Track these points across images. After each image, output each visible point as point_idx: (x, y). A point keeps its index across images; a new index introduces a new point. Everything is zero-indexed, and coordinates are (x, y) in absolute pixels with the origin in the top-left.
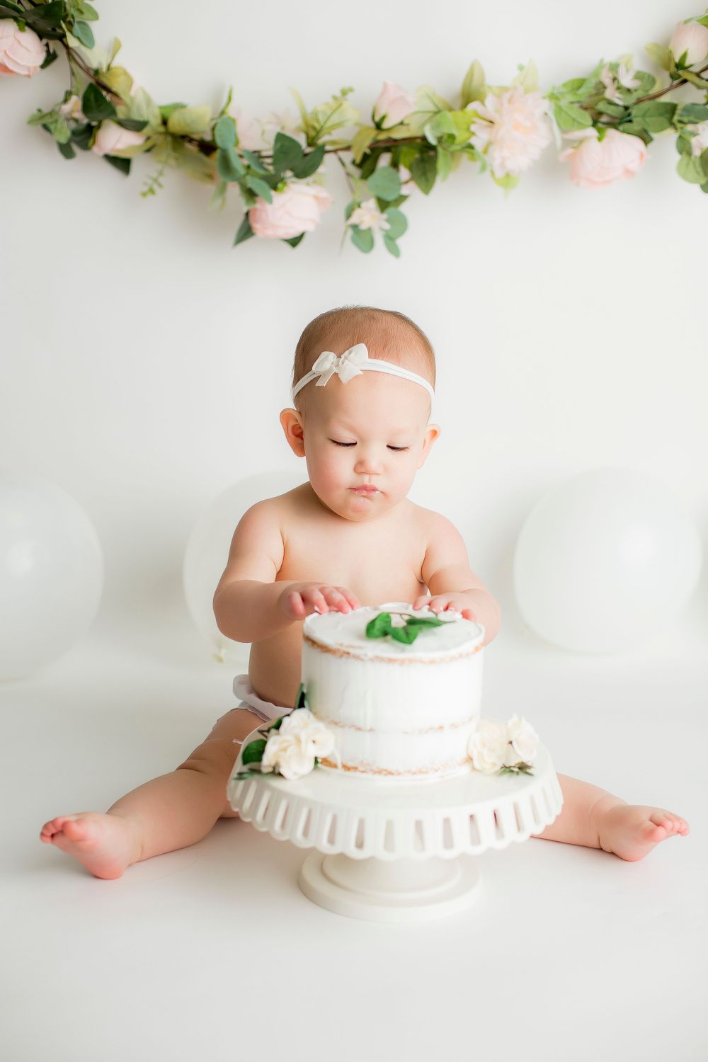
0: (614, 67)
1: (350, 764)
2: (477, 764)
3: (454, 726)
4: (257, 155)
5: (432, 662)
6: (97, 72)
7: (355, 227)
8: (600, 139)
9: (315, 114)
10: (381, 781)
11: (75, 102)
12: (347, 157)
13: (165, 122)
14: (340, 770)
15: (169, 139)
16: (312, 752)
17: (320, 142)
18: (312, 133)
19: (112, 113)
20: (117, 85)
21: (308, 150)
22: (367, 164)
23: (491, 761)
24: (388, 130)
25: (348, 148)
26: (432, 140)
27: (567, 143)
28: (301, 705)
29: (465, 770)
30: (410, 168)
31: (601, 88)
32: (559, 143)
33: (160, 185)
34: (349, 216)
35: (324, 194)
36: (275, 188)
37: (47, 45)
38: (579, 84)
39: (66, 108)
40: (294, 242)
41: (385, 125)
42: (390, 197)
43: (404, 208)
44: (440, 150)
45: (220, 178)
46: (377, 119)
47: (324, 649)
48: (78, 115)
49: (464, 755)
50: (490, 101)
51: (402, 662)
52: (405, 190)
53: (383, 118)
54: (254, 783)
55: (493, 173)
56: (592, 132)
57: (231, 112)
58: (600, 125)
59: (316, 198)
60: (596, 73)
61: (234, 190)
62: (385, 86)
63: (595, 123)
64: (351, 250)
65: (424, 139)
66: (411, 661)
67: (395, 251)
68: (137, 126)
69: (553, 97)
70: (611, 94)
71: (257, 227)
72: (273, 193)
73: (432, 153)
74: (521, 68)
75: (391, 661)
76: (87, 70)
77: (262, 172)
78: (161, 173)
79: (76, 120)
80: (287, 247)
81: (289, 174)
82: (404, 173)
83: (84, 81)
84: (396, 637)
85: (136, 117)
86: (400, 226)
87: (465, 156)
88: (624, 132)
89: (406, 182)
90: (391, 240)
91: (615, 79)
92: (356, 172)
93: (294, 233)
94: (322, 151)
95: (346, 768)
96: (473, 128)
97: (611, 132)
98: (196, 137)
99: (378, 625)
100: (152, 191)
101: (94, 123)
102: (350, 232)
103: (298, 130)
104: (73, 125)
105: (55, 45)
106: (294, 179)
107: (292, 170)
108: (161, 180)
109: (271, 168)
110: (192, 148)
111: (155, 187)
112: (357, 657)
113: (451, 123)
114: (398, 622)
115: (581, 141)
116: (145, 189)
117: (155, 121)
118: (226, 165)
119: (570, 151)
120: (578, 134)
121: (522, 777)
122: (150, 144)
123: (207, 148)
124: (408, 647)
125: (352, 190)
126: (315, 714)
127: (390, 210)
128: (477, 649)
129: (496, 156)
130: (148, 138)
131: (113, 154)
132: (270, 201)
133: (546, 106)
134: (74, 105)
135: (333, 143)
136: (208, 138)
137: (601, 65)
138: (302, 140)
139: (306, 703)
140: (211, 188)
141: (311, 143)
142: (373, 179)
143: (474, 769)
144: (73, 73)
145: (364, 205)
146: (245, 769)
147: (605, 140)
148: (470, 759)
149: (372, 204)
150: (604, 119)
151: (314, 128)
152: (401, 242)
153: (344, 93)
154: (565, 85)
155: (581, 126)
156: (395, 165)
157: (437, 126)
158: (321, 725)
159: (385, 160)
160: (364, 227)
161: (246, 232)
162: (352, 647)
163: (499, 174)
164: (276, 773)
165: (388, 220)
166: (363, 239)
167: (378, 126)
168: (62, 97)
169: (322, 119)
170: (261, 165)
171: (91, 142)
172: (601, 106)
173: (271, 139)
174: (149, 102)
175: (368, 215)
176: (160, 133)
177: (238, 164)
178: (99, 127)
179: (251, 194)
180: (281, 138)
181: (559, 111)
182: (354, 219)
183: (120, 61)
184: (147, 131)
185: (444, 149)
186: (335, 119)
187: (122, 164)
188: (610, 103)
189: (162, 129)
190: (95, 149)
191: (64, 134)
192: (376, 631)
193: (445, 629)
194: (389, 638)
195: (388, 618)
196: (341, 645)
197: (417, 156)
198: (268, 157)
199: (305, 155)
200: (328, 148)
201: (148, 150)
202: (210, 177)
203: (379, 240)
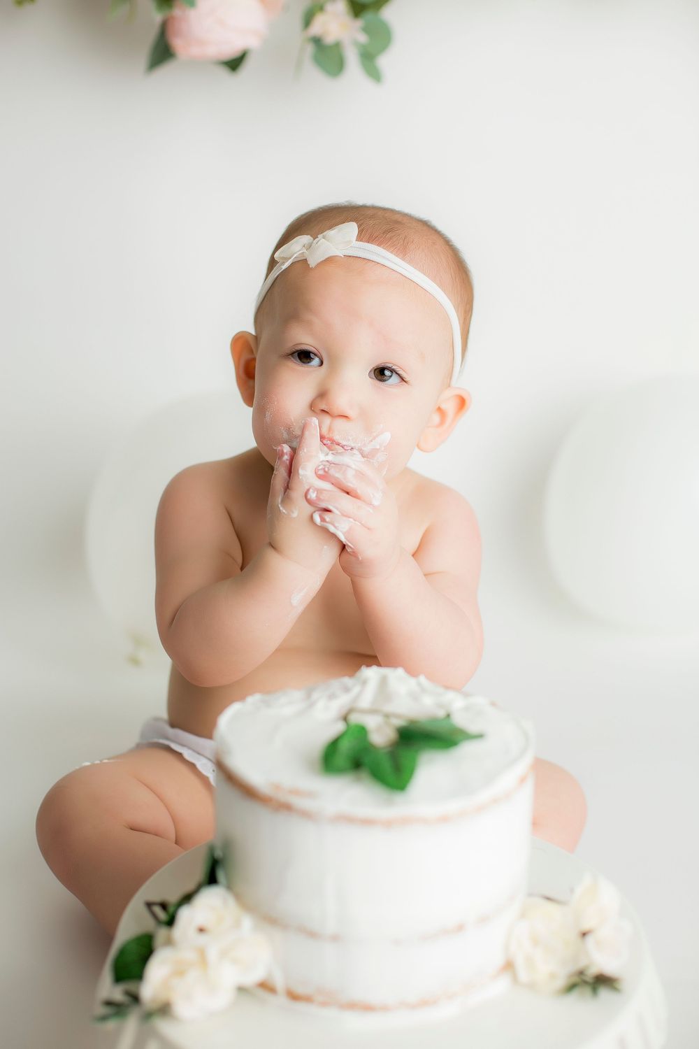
1: (300, 990)
2: (523, 975)
3: (483, 920)
5: (444, 819)
7: (317, 41)
10: (354, 1023)
14: (282, 1000)
16: (229, 976)
23: (549, 971)
28: (212, 879)
29: (502, 985)
34: (308, 20)
40: (234, 64)
43: (387, 14)
47: (248, 792)
49: (499, 960)
51: (388, 824)
54: (131, 1024)
64: (314, 75)
66: (405, 821)
67: (374, 75)
71: (177, 43)
75: (367, 822)
80: (224, 73)
84: (378, 776)
86: (379, 39)
90: (369, 58)
93: (231, 49)
95: (293, 996)
99: (345, 745)
102: (310, 49)
112: (306, 815)
114: (381, 735)
121: (604, 993)
124: (399, 797)
126: (238, 897)
127: (369, 16)
132: (192, 4)
139: (221, 875)
143: (515, 979)
145: (329, 8)
146: (117, 994)
148: (509, 966)
149: (339, 8)
152: (385, 62)
158: (247, 922)
160: (330, 39)
161: (162, 52)
162: (296, 792)
164: (164, 1010)
165: (366, 30)
166: (328, 57)
175: (335, 23)
182: (317, 28)
192: (341, 759)
193: (466, 749)
194: (364, 775)
195: (362, 731)
196: (277, 787)
203: (352, 58)
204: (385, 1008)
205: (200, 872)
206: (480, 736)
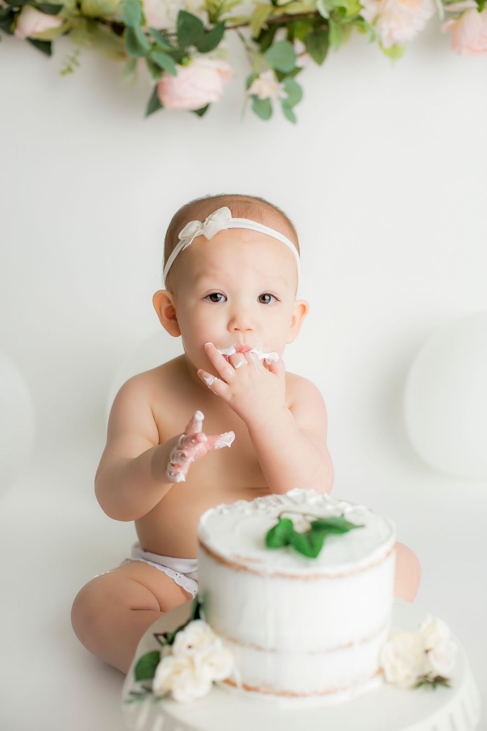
1: (251, 684)
2: (390, 677)
3: (365, 640)
4: (163, 34)
5: (340, 576)
7: (255, 97)
8: (480, 10)
10: (285, 704)
12: (249, 33)
13: (79, 6)
14: (240, 691)
15: (84, 22)
16: (208, 674)
17: (221, 18)
18: (213, 11)
21: (210, 27)
22: (264, 39)
23: (406, 673)
24: (283, 6)
25: (246, 24)
26: (325, 14)
27: (449, 15)
28: (196, 616)
29: (377, 683)
30: (305, 41)
32: (442, 15)
33: (77, 64)
34: (249, 85)
35: (225, 67)
36: (180, 62)
40: (201, 112)
41: (280, 2)
42: (286, 68)
43: (300, 79)
44: (332, 24)
45: (131, 56)
47: (219, 560)
49: (375, 667)
51: (306, 578)
52: (300, 62)
54: (146, 705)
55: (381, 44)
56: (473, 4)
59: (219, 71)
61: (143, 67)
64: (253, 119)
65: (317, 13)
66: (316, 577)
67: (291, 117)
68: (54, 10)
71: (165, 99)
72: (178, 68)
73: (324, 27)
75: (293, 577)
77: (166, 47)
78: (77, 53)
80: (195, 118)
81: (192, 49)
82: (299, 46)
84: (300, 549)
86: (295, 96)
87: (355, 30)
89: (301, 55)
90: (288, 108)
92: (255, 47)
93: (199, 104)
94: (221, 28)
95: (247, 688)
98: (109, 18)
99: (279, 532)
100: (70, 70)
101: (16, 9)
102: (251, 102)
103: (201, 9)
106: (199, 54)
107: (195, 44)
108: (79, 59)
109: (175, 45)
110: (106, 30)
111: (74, 66)
112: (256, 573)
114: (301, 527)
115: (461, 13)
116: (64, 68)
117: (69, 4)
118: (134, 43)
119: (451, 22)
120: (457, 6)
121: (440, 688)
122: (67, 26)
123: (118, 28)
124: (312, 562)
125: (251, 62)
126: (213, 627)
127: (288, 81)
128: (388, 554)
129: (385, 28)
130: (65, 21)
131: (35, 37)
132: (175, 74)
135: (233, 19)
136: (118, 18)
138: (204, 18)
139: (202, 614)
140: (122, 64)
141: (213, 19)
142: (272, 51)
143: (385, 680)
145: (262, 76)
146: (138, 687)
147: (484, 11)
148: (381, 671)
149: (269, 76)
151: (215, 6)
152: (298, 110)
156: (290, 38)
158: (219, 642)
159: (281, 35)
160: (263, 96)
161: (155, 104)
162: (250, 560)
163: (387, 44)
164: (168, 695)
165: (286, 90)
166: (262, 107)
167: (274, 3)
170: (167, 42)
171: (12, 26)
173: (174, 16)
175: (267, 85)
176: (76, 16)
177: (144, 42)
178: (19, 12)
179: (157, 69)
180: (184, 16)
182: (254, 89)
184: (63, 14)
185: (337, 22)
187: (44, 46)
189: (76, 12)
190: (17, 32)
192: (277, 540)
193: (353, 534)
194: (291, 548)
195: (290, 523)
196: (238, 557)
197: (310, 30)
198: (173, 35)
199: (207, 32)
200: (228, 24)
201: (67, 33)
202: (122, 55)
203: (277, 108)
204: (304, 695)
205: (189, 612)
206: (362, 526)
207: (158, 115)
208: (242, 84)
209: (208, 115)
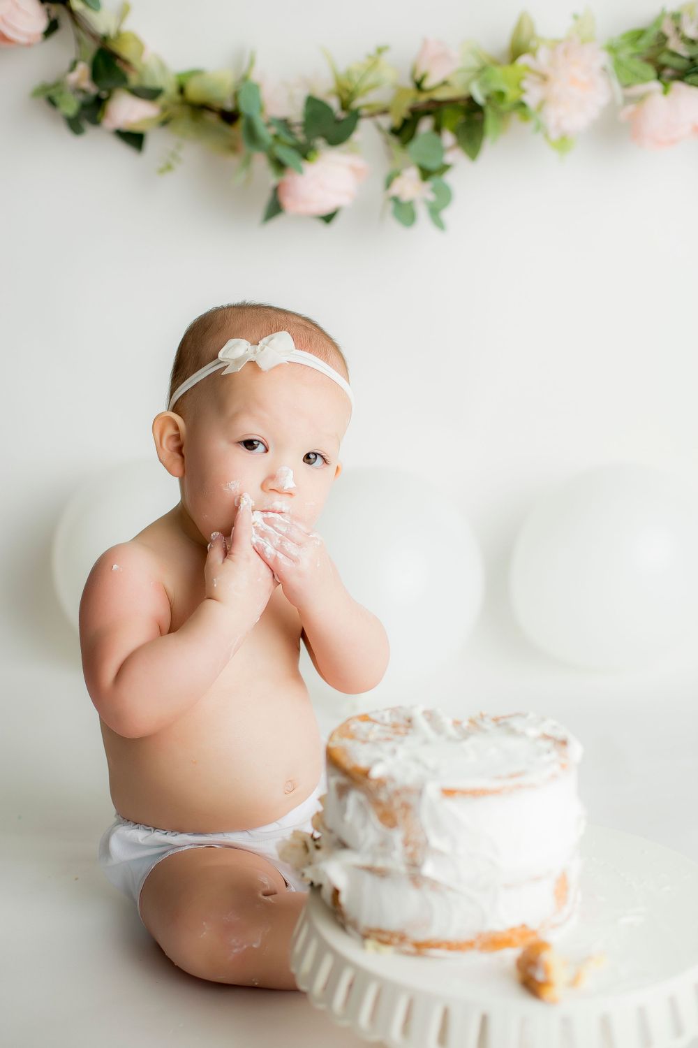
0: (676, 17)
4: (285, 123)
6: (105, 39)
7: (396, 200)
8: (665, 92)
9: (349, 74)
11: (83, 70)
12: (387, 122)
13: (182, 90)
15: (188, 110)
17: (355, 105)
18: (345, 96)
19: (122, 80)
20: (127, 51)
21: (341, 115)
22: (405, 131)
24: (431, 90)
25: (385, 112)
26: (480, 98)
27: (628, 100)
30: (456, 132)
31: (662, 39)
32: (620, 100)
33: (179, 160)
34: (389, 183)
35: (359, 162)
36: (305, 157)
37: (48, 10)
38: (639, 34)
39: (73, 77)
40: (328, 218)
41: (428, 84)
42: (432, 164)
43: (450, 178)
44: (489, 112)
45: (245, 148)
46: (418, 76)
48: (87, 84)
50: (543, 55)
52: (449, 158)
53: (423, 78)
55: (546, 136)
56: (656, 86)
57: (255, 77)
58: (664, 79)
59: (354, 170)
60: (658, 22)
61: (260, 163)
62: (425, 43)
63: (659, 77)
64: (393, 226)
65: (470, 100)
67: (439, 224)
68: (151, 94)
69: (612, 49)
70: (674, 44)
71: (287, 201)
72: (304, 164)
73: (477, 116)
74: (576, 17)
76: (94, 36)
77: (289, 140)
78: (179, 147)
79: (84, 91)
80: (320, 225)
81: (320, 143)
82: (448, 138)
83: (91, 48)
85: (149, 83)
86: (444, 197)
87: (515, 118)
88: (692, 84)
89: (451, 148)
90: (435, 212)
91: (678, 29)
92: (394, 141)
93: (327, 208)
94: (355, 116)
96: (525, 84)
97: (678, 86)
98: (217, 105)
100: (169, 167)
101: (104, 94)
102: (391, 206)
103: (330, 93)
104: (81, 97)
105: (57, 10)
106: (328, 148)
107: (325, 136)
108: (181, 154)
109: (301, 138)
110: (212, 118)
111: (174, 163)
113: (502, 79)
115: (642, 98)
116: (162, 165)
117: (170, 89)
118: (252, 135)
119: (631, 108)
120: (639, 89)
122: (165, 115)
123: (230, 117)
125: (391, 157)
127: (435, 180)
129: (552, 116)
130: (164, 109)
131: (125, 128)
132: (301, 171)
133: (603, 59)
134: (81, 76)
135: (368, 106)
136: (229, 106)
137: (663, 14)
138: (334, 104)
140: (233, 161)
141: (345, 106)
142: (415, 145)
144: (79, 41)
145: (404, 174)
147: (671, 94)
149: (412, 174)
150: (668, 72)
151: (348, 91)
152: (447, 215)
153: (380, 51)
154: (624, 37)
155: (644, 80)
156: (438, 129)
157: (484, 83)
159: (426, 125)
160: (405, 199)
161: (275, 208)
163: (554, 135)
165: (433, 191)
166: (404, 212)
167: (419, 86)
168: (67, 65)
169: (356, 78)
170: (291, 133)
171: (100, 115)
172: (665, 59)
173: (301, 102)
174: (163, 67)
175: (410, 185)
176: (177, 103)
177: (265, 134)
178: (108, 98)
179: (279, 165)
180: (311, 101)
181: (618, 64)
182: (397, 188)
183: (130, 25)
184: (162, 100)
185: (494, 109)
186: (371, 79)
187: (134, 139)
188: (674, 54)
189: (178, 98)
190: (105, 123)
191: (71, 106)
197: (461, 118)
198: (298, 124)
199: (338, 122)
200: (364, 111)
201: (165, 122)
202: (233, 149)
203: (422, 213)
207: (278, 222)
208: (379, 183)
209: (338, 222)
